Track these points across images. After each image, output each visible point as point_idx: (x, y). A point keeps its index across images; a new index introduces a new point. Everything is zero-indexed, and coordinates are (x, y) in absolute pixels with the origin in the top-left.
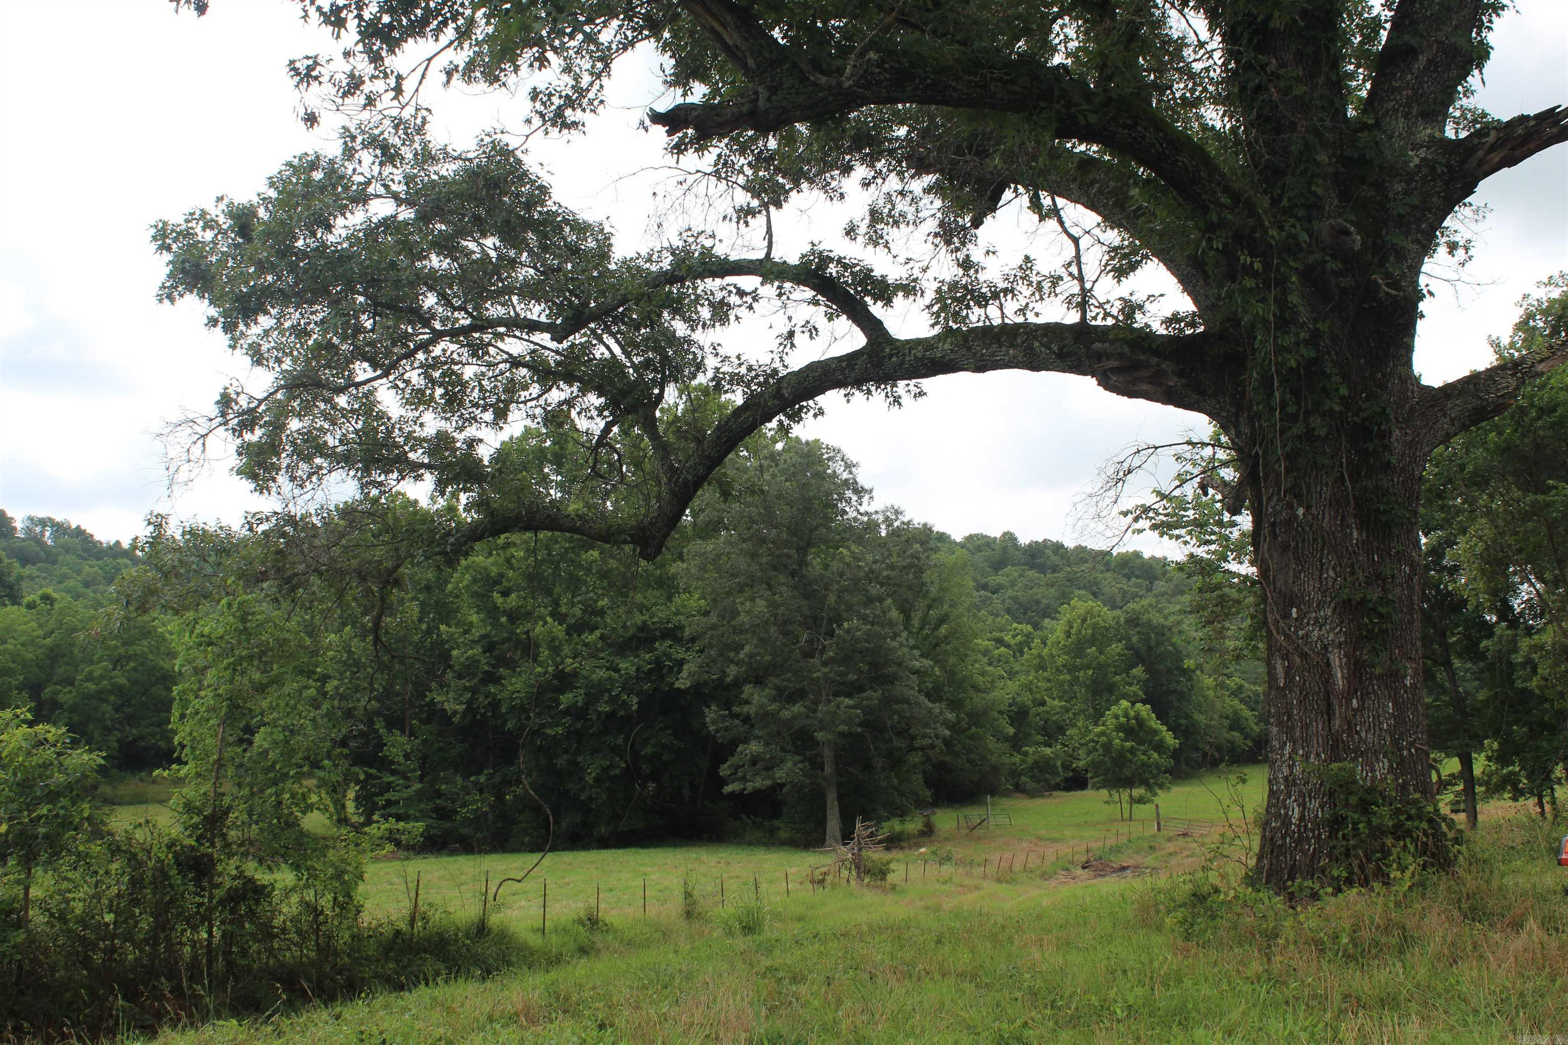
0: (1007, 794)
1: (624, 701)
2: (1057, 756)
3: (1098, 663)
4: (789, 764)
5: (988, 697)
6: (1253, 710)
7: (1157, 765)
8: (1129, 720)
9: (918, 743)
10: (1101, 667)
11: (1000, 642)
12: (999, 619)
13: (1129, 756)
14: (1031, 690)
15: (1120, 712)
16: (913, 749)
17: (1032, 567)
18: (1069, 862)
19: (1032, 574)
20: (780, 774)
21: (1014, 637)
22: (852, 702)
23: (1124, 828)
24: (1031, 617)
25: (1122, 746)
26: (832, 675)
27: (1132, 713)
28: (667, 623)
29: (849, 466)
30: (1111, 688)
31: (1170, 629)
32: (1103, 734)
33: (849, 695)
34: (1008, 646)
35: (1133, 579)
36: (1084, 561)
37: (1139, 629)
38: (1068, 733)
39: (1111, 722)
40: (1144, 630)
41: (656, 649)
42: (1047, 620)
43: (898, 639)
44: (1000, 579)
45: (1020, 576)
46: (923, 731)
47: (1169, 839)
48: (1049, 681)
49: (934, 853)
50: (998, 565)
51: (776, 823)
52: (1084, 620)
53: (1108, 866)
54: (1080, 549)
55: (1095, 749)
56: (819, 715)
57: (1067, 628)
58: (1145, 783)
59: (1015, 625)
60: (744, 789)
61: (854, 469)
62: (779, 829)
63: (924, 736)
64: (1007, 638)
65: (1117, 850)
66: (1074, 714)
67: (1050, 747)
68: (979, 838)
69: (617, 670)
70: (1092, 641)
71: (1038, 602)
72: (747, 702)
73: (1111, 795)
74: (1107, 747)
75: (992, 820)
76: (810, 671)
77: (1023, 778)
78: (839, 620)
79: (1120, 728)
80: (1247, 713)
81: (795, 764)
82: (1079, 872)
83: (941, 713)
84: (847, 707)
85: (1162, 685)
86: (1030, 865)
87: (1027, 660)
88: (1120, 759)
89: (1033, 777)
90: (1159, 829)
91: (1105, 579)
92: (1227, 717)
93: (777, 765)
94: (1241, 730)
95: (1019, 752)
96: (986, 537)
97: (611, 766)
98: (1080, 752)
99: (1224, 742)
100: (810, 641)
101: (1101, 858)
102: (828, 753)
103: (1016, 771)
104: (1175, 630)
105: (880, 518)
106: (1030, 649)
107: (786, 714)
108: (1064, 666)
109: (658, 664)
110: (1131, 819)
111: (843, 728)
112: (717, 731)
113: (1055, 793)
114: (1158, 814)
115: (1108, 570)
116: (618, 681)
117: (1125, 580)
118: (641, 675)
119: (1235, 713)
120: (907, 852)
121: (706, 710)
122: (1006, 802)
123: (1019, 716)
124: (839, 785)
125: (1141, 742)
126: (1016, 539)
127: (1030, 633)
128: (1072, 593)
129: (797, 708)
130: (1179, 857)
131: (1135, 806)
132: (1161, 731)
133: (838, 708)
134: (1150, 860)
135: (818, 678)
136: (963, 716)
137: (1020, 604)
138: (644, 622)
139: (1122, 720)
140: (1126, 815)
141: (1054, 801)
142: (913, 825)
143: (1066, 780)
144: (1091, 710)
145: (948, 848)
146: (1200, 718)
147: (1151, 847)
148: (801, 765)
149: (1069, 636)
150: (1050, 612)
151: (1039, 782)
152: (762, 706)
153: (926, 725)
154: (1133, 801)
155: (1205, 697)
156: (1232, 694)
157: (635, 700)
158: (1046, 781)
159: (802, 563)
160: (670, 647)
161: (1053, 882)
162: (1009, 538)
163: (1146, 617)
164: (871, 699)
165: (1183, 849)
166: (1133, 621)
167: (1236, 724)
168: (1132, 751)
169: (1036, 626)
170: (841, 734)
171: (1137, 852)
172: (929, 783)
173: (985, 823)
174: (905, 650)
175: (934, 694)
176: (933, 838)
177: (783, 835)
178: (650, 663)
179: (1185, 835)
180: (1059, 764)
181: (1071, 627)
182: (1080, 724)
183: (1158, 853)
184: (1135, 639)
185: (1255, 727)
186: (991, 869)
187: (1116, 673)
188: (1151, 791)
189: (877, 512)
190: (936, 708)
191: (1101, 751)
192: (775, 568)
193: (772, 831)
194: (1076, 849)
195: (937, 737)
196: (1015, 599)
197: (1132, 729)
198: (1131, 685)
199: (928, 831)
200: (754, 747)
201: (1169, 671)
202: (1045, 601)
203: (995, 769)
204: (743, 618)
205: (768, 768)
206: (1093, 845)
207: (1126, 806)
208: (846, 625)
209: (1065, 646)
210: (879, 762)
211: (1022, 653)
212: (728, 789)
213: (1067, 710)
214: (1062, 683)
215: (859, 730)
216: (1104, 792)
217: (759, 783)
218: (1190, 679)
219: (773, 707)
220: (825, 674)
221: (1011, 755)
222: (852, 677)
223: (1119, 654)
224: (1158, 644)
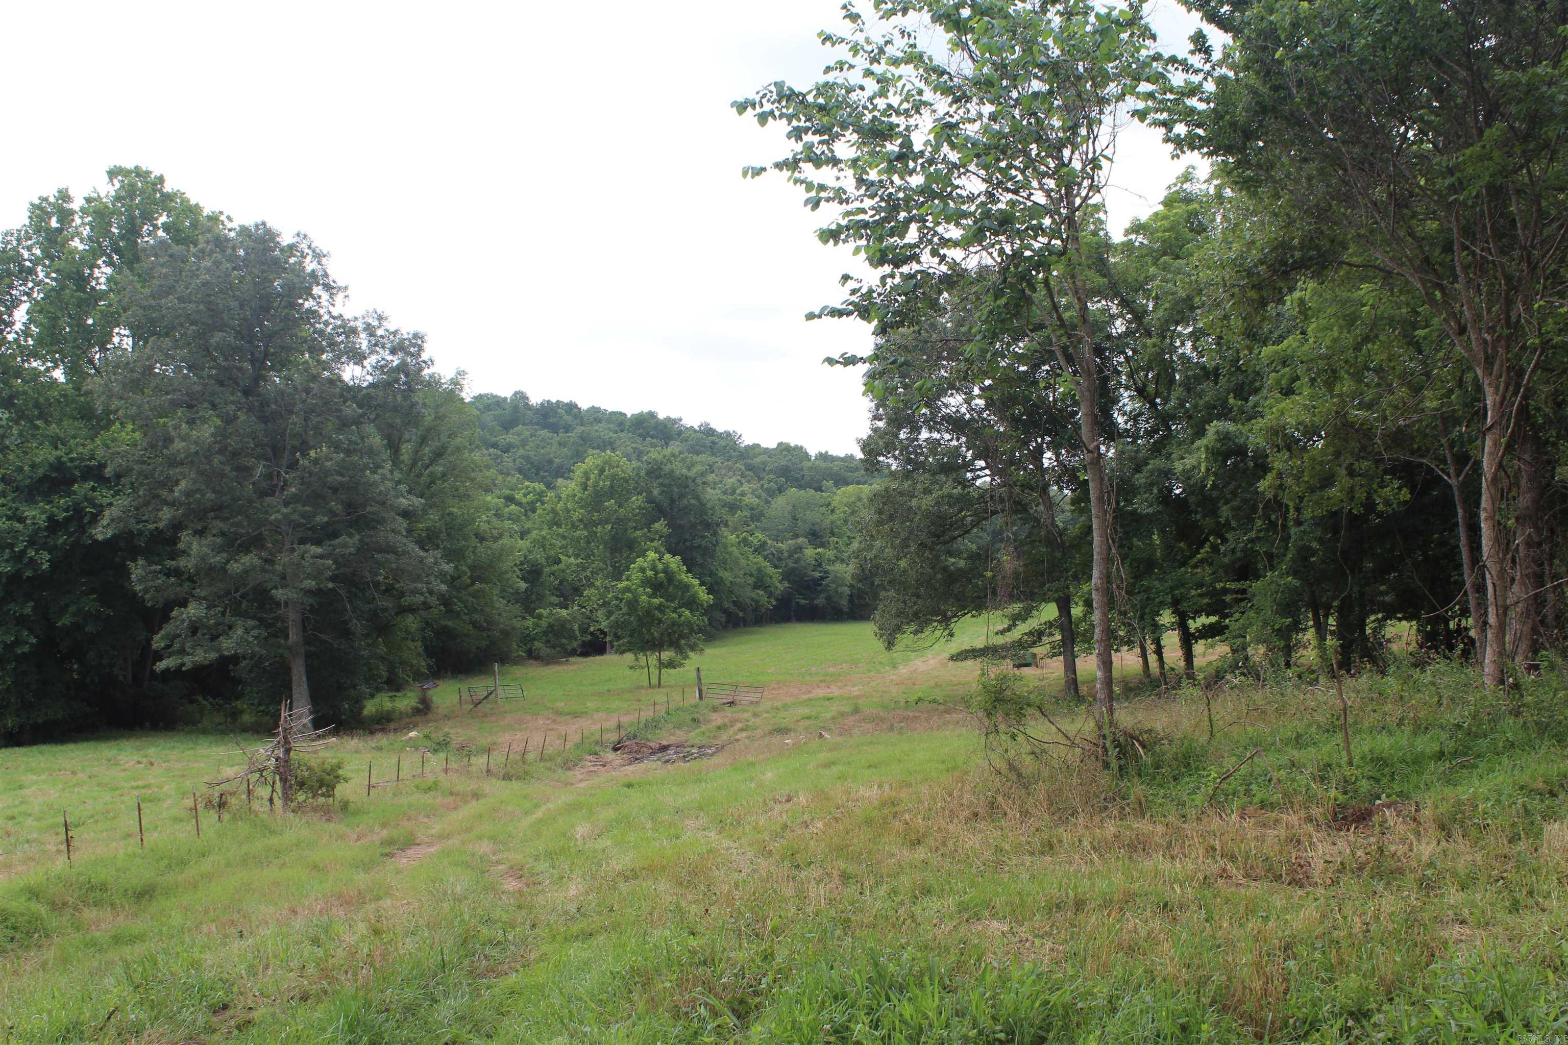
0: (517, 661)
1: (31, 559)
2: (574, 618)
3: (617, 519)
4: (240, 631)
5: (495, 546)
6: (776, 567)
7: (689, 624)
8: (656, 573)
9: (406, 601)
10: (619, 521)
11: (510, 499)
12: (509, 478)
13: (657, 613)
14: (543, 546)
15: (646, 565)
16: (403, 610)
17: (545, 426)
18: (597, 743)
19: (544, 433)
20: (228, 645)
21: (525, 495)
22: (319, 550)
23: (660, 697)
24: (544, 477)
25: (649, 602)
26: (295, 517)
27: (660, 566)
28: (90, 460)
29: (318, 256)
30: (631, 545)
31: (694, 481)
32: (627, 589)
33: (318, 543)
34: (519, 504)
35: (648, 439)
36: (598, 421)
37: (661, 480)
38: (586, 593)
39: (636, 577)
40: (667, 481)
41: (75, 493)
42: (560, 480)
43: (380, 471)
44: (510, 438)
45: (531, 436)
46: (413, 585)
47: (715, 709)
48: (564, 537)
49: (427, 737)
50: (508, 425)
51: (238, 704)
52: (602, 471)
53: (645, 746)
54: (595, 410)
55: (618, 607)
56: (278, 568)
57: (583, 480)
58: (674, 644)
59: (527, 483)
60: (183, 665)
61: (324, 260)
62: (241, 712)
63: (414, 592)
64: (518, 496)
65: (654, 725)
66: (592, 572)
67: (567, 608)
68: (485, 716)
69: (21, 520)
70: (611, 492)
71: (550, 462)
72: (184, 553)
73: (637, 659)
74: (633, 605)
75: (500, 691)
76: (267, 513)
77: (536, 643)
78: (304, 448)
79: (646, 582)
80: (771, 570)
81: (247, 631)
82: (610, 756)
83: (436, 563)
84: (315, 557)
85: (685, 541)
86: (550, 751)
87: (540, 516)
88: (648, 618)
89: (548, 641)
90: (701, 698)
91: (620, 439)
92: (751, 575)
93: (225, 633)
94: (766, 588)
95: (532, 615)
96: (496, 396)
97: (17, 642)
98: (599, 613)
99: (748, 601)
100: (269, 476)
101: (635, 736)
102: (293, 616)
103: (528, 635)
104: (699, 481)
105: (360, 325)
106: (543, 503)
107: (235, 567)
108: (580, 520)
109: (77, 512)
110: (659, 685)
111: (310, 584)
112: (146, 591)
113: (572, 659)
114: (699, 679)
115: (622, 431)
116: (23, 534)
117: (639, 440)
118: (54, 525)
119: (759, 570)
120: (392, 736)
121: (132, 565)
122: (518, 671)
123: (533, 574)
124: (308, 656)
125: (671, 598)
126: (527, 399)
127: (543, 492)
128: (585, 452)
129: (248, 560)
130: (731, 731)
131: (664, 671)
132: (693, 586)
133: (303, 558)
134: (694, 736)
135: (279, 521)
136: (464, 568)
137: (532, 463)
138: (59, 459)
139: (650, 573)
140: (654, 681)
141: (572, 668)
142: (406, 702)
143: (584, 644)
144: (610, 568)
145: (446, 730)
146: (726, 575)
147: (694, 720)
148: (255, 632)
149: (585, 489)
150: (563, 472)
151: (554, 647)
152: (203, 558)
153: (418, 578)
154: (662, 665)
155: (730, 554)
156: (755, 551)
157: (46, 556)
158: (562, 646)
159: (258, 378)
160: (93, 489)
161: (578, 773)
162: (520, 397)
163: (669, 466)
164: (345, 546)
165: (733, 722)
166: (655, 472)
167: (760, 583)
168: (660, 608)
169: (549, 486)
170: (308, 592)
171: (679, 727)
172: (429, 651)
173: (493, 695)
174: (389, 484)
175: (428, 540)
176: (430, 716)
177: (247, 718)
178: (67, 510)
179: (732, 703)
180: (576, 627)
181: (588, 479)
182: (598, 583)
183: (704, 728)
184: (656, 492)
185: (779, 585)
186: (497, 758)
187: (636, 529)
188: (681, 653)
189: (356, 319)
190: (430, 557)
191: (625, 609)
192: (221, 383)
193: (235, 715)
194: (606, 725)
195: (431, 592)
196: (527, 459)
197: (661, 585)
198: (652, 540)
199: (424, 709)
200: (193, 610)
201: (693, 526)
202: (557, 460)
203: (506, 634)
204: (179, 445)
205: (214, 638)
206: (625, 720)
207: (654, 672)
208: (312, 453)
209: (581, 499)
210: (358, 626)
211: (534, 511)
212: (161, 666)
213: (584, 569)
214: (578, 540)
215: (330, 585)
216: (629, 657)
217: (201, 656)
218: (715, 534)
219: (218, 558)
220: (286, 516)
221: (524, 618)
222: (322, 519)
223: (640, 508)
224: (682, 496)
